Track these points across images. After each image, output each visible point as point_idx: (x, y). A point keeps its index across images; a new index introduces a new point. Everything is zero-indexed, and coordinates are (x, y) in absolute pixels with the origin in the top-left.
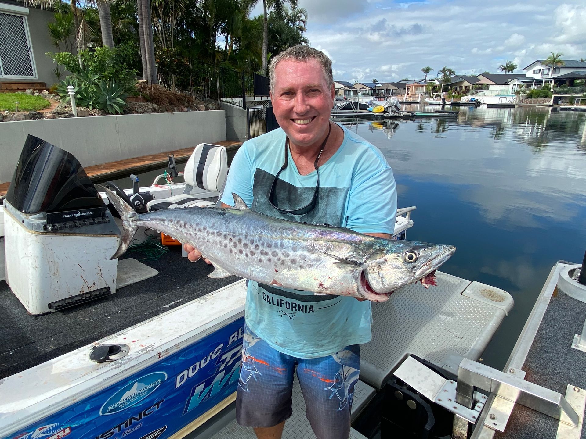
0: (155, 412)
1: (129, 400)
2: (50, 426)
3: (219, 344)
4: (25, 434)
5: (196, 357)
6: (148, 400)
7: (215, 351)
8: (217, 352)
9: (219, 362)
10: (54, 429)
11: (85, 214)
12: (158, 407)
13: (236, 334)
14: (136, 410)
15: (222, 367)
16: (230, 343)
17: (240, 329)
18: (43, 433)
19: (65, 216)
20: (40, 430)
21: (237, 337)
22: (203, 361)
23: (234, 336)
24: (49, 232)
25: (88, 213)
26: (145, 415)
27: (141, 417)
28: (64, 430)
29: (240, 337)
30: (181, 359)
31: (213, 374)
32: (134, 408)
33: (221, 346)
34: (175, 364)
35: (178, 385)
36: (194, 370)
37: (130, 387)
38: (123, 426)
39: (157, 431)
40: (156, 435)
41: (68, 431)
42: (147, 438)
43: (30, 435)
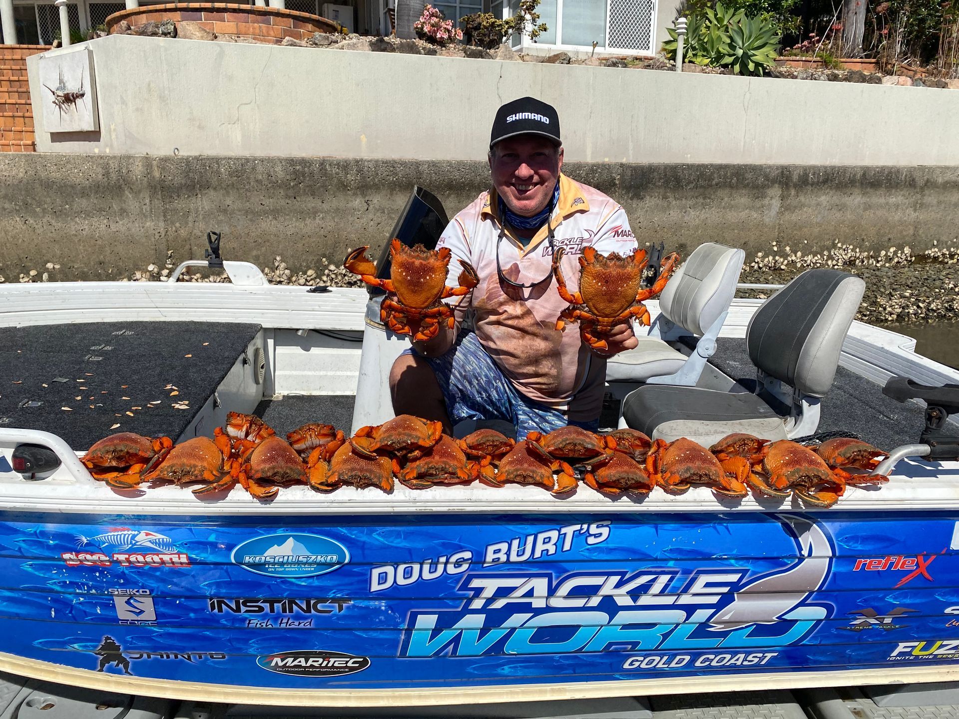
0: (335, 615)
1: (282, 564)
2: (160, 536)
3: (461, 549)
4: (128, 530)
5: (410, 551)
6: (316, 583)
7: (454, 559)
8: (458, 564)
10: (167, 545)
12: (341, 608)
13: (504, 547)
14: (295, 588)
16: (489, 559)
17: (515, 543)
18: (150, 541)
20: (147, 534)
21: (508, 554)
22: (426, 567)
23: (500, 550)
26: (316, 608)
27: (309, 610)
28: (179, 554)
29: (514, 558)
30: (377, 537)
31: (457, 607)
32: (292, 584)
33: (467, 555)
34: (364, 543)
35: (375, 587)
36: (408, 574)
37: (281, 541)
38: (278, 607)
39: (351, 658)
40: (350, 664)
41: (184, 559)
42: (331, 660)
43: (134, 536)
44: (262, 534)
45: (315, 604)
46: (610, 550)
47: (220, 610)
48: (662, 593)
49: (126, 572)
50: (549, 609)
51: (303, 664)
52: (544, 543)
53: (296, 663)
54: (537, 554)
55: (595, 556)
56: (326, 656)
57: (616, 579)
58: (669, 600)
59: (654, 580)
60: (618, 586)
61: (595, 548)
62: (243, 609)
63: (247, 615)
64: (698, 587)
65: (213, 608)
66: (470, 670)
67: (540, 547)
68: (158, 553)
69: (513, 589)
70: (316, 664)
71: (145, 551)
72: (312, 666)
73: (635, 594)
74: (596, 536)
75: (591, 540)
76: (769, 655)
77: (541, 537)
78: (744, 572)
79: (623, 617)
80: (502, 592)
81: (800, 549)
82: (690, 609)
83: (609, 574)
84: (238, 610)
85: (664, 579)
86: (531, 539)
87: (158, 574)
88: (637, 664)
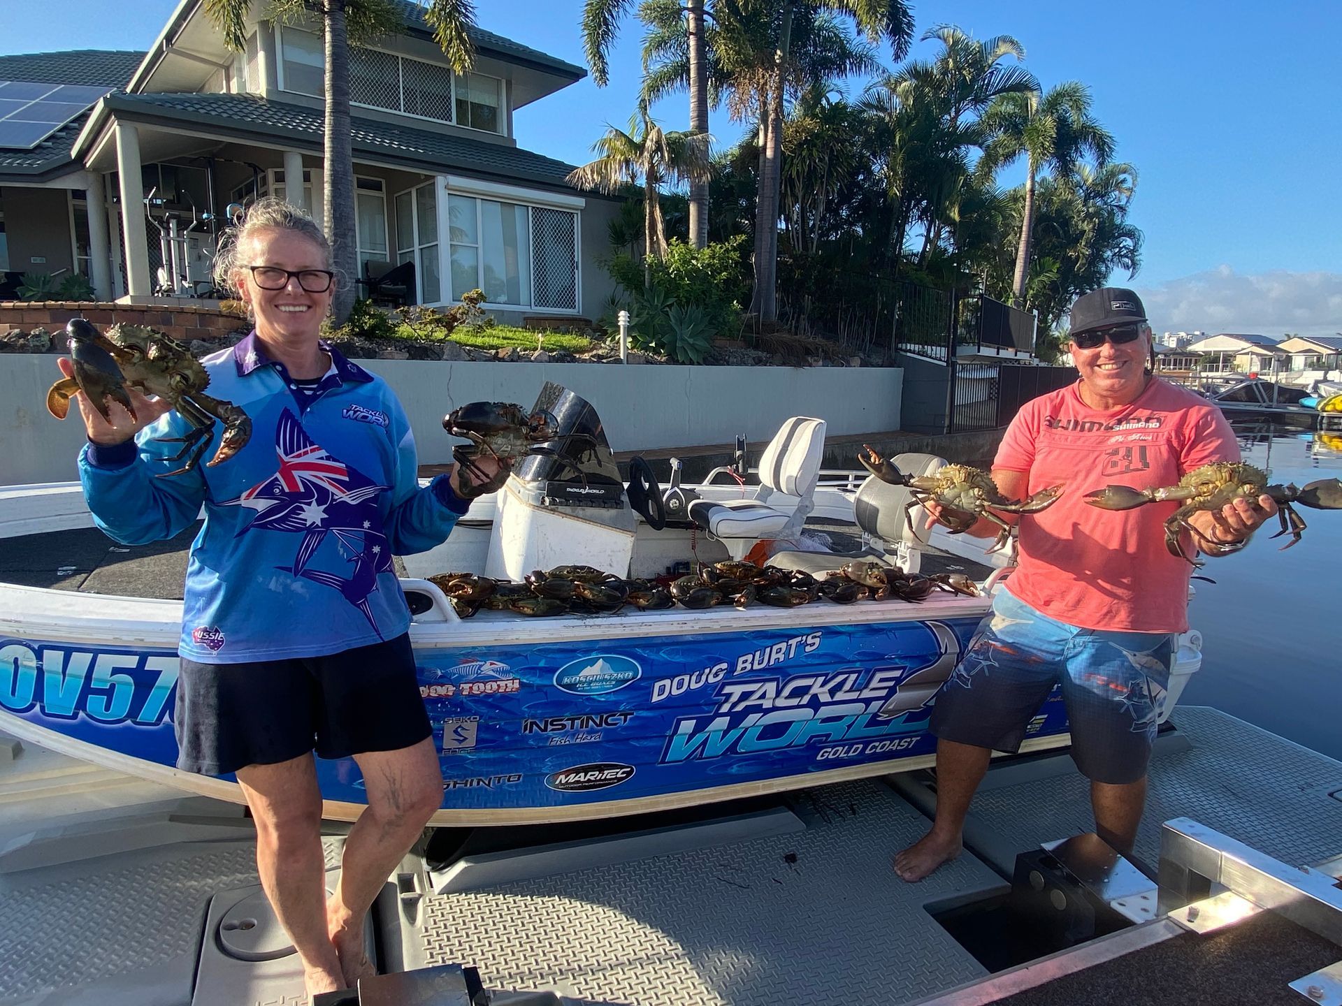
0: (620, 727)
1: (590, 682)
2: (501, 665)
3: (720, 661)
4: (477, 662)
5: (684, 665)
6: (612, 698)
7: (714, 670)
8: (716, 675)
9: (719, 694)
10: (504, 672)
11: (594, 491)
12: (625, 721)
13: (750, 657)
14: (596, 704)
15: (725, 708)
16: (739, 668)
17: (758, 654)
18: (493, 670)
19: (568, 489)
20: (491, 664)
21: (752, 664)
22: (694, 678)
23: (747, 661)
24: (546, 508)
25: (597, 492)
26: (607, 723)
27: (601, 725)
28: (513, 680)
29: (756, 667)
30: (663, 655)
31: (711, 712)
32: (594, 699)
33: (724, 666)
34: (653, 660)
35: (655, 698)
36: (680, 685)
37: (592, 662)
38: (578, 723)
39: (622, 767)
40: (619, 775)
41: (517, 685)
42: (606, 772)
43: (481, 666)
44: (580, 658)
45: (607, 718)
46: (820, 656)
47: (531, 731)
48: (850, 690)
49: (465, 700)
50: (775, 709)
51: (582, 779)
52: (777, 653)
53: (576, 779)
54: (772, 662)
55: (810, 661)
56: (601, 769)
57: (821, 679)
58: (854, 695)
59: (846, 680)
60: (822, 686)
61: (811, 655)
62: (550, 727)
63: (551, 733)
64: (874, 684)
65: (525, 729)
66: (709, 771)
67: (774, 656)
68: (495, 679)
69: (752, 693)
70: (592, 778)
71: (486, 679)
72: (589, 781)
73: (832, 692)
74: (812, 645)
75: (808, 649)
76: (915, 739)
77: (775, 648)
78: (904, 668)
79: (825, 712)
80: (745, 696)
81: (940, 648)
82: (867, 702)
83: (817, 676)
84: (545, 729)
85: (853, 676)
86: (768, 650)
87: (490, 700)
88: (826, 755)
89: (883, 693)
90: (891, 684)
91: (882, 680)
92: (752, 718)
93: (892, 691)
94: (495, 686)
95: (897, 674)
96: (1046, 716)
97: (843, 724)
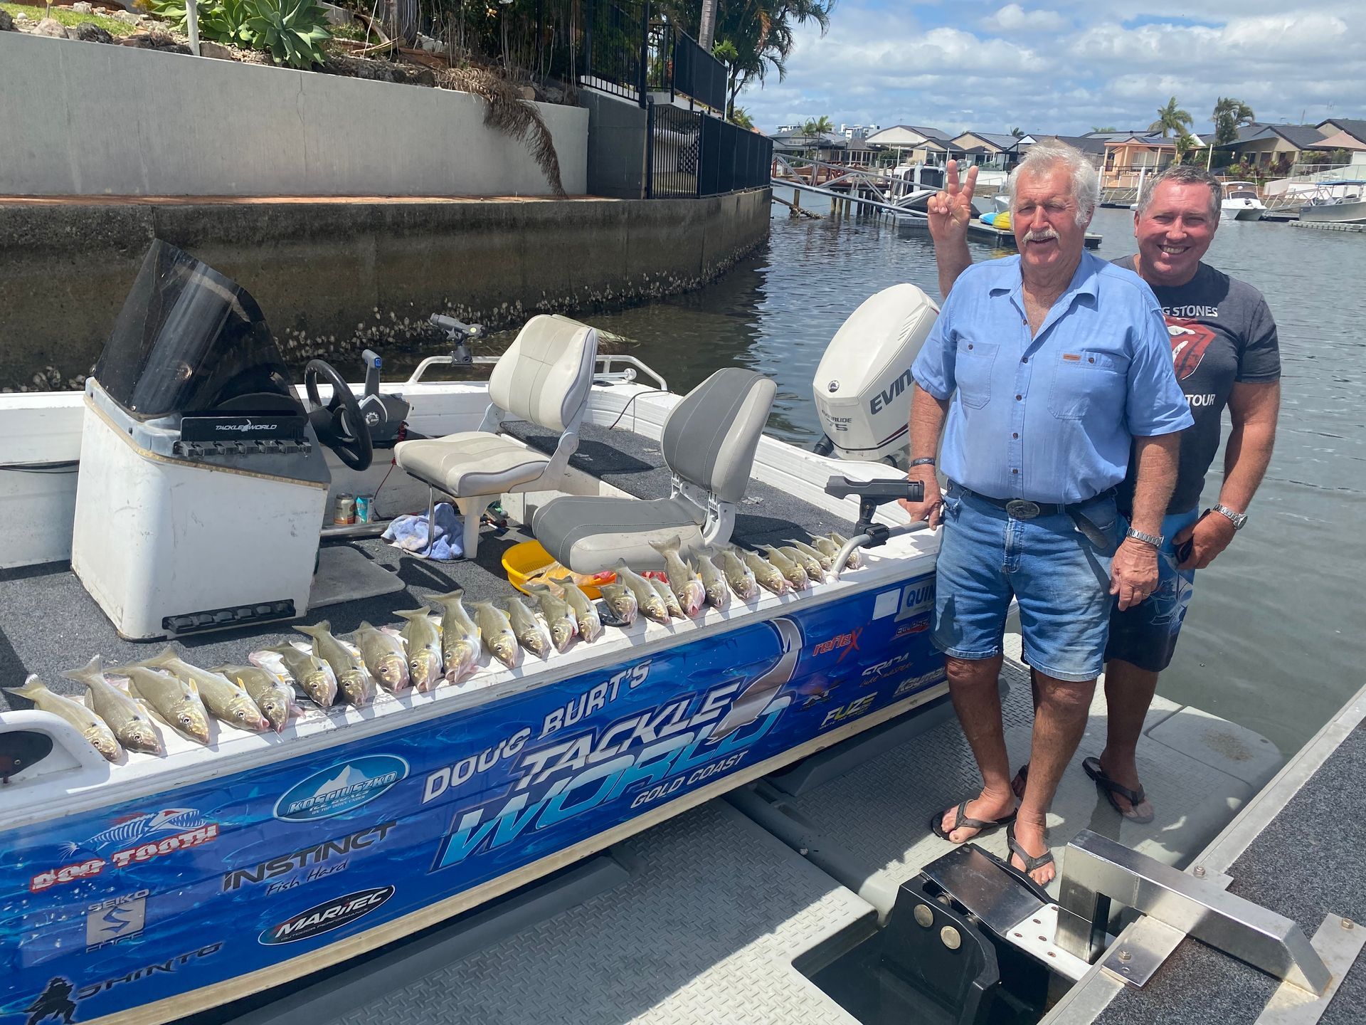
0: (375, 845)
1: (330, 801)
2: (185, 811)
3: (520, 728)
4: (141, 816)
5: (471, 744)
6: (366, 812)
7: (512, 741)
8: (515, 745)
9: (517, 768)
10: (189, 820)
11: (261, 427)
12: (383, 834)
13: (560, 713)
14: (340, 826)
15: (524, 783)
16: (546, 730)
17: (571, 705)
18: (170, 822)
19: (219, 427)
20: (167, 814)
21: (563, 720)
22: (483, 757)
23: (556, 718)
25: (266, 427)
26: (355, 845)
27: (346, 849)
28: (206, 827)
29: (568, 722)
30: (441, 739)
31: (504, 793)
32: (338, 822)
33: (526, 732)
34: (427, 749)
35: (428, 797)
36: (463, 771)
37: (333, 774)
38: (311, 857)
39: (373, 892)
40: (371, 901)
41: (212, 832)
42: (352, 903)
43: (149, 820)
44: (316, 771)
45: (355, 840)
46: (648, 689)
47: (235, 885)
49: (122, 874)
50: (587, 767)
51: (316, 921)
52: (595, 698)
53: (308, 923)
54: (588, 712)
55: (637, 698)
56: (344, 902)
57: (647, 717)
58: (683, 725)
59: (676, 709)
60: (647, 725)
61: (638, 691)
62: (267, 873)
63: (269, 881)
65: (227, 886)
66: (496, 861)
67: (592, 703)
68: (175, 834)
69: (560, 756)
70: (331, 916)
71: (157, 838)
72: (327, 919)
73: (657, 730)
74: (638, 678)
75: (634, 684)
76: (742, 755)
77: (593, 692)
78: (741, 680)
79: (647, 754)
80: (551, 762)
81: (782, 647)
82: (697, 728)
83: (642, 714)
84: (260, 877)
85: (684, 704)
86: (584, 697)
87: (167, 863)
88: (642, 800)
89: (715, 714)
90: (726, 702)
91: (716, 700)
92: (558, 786)
93: (725, 710)
94: (174, 843)
95: (733, 688)
96: (875, 694)
97: (666, 762)
